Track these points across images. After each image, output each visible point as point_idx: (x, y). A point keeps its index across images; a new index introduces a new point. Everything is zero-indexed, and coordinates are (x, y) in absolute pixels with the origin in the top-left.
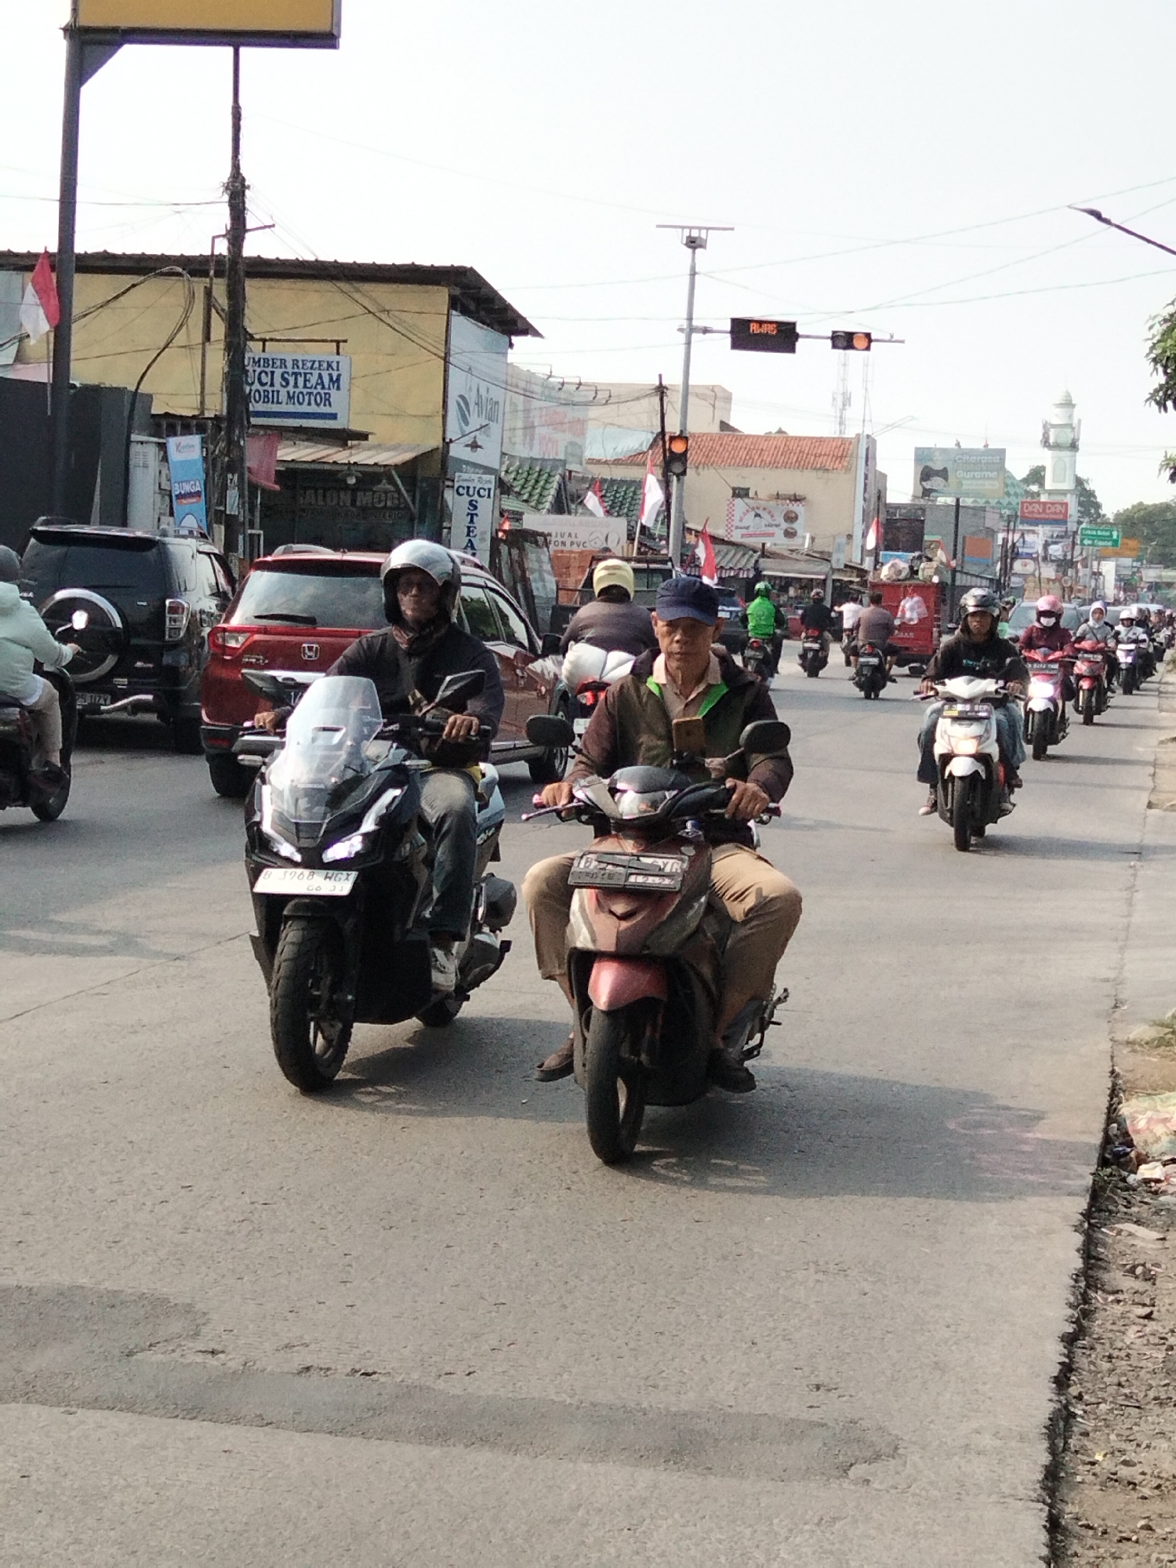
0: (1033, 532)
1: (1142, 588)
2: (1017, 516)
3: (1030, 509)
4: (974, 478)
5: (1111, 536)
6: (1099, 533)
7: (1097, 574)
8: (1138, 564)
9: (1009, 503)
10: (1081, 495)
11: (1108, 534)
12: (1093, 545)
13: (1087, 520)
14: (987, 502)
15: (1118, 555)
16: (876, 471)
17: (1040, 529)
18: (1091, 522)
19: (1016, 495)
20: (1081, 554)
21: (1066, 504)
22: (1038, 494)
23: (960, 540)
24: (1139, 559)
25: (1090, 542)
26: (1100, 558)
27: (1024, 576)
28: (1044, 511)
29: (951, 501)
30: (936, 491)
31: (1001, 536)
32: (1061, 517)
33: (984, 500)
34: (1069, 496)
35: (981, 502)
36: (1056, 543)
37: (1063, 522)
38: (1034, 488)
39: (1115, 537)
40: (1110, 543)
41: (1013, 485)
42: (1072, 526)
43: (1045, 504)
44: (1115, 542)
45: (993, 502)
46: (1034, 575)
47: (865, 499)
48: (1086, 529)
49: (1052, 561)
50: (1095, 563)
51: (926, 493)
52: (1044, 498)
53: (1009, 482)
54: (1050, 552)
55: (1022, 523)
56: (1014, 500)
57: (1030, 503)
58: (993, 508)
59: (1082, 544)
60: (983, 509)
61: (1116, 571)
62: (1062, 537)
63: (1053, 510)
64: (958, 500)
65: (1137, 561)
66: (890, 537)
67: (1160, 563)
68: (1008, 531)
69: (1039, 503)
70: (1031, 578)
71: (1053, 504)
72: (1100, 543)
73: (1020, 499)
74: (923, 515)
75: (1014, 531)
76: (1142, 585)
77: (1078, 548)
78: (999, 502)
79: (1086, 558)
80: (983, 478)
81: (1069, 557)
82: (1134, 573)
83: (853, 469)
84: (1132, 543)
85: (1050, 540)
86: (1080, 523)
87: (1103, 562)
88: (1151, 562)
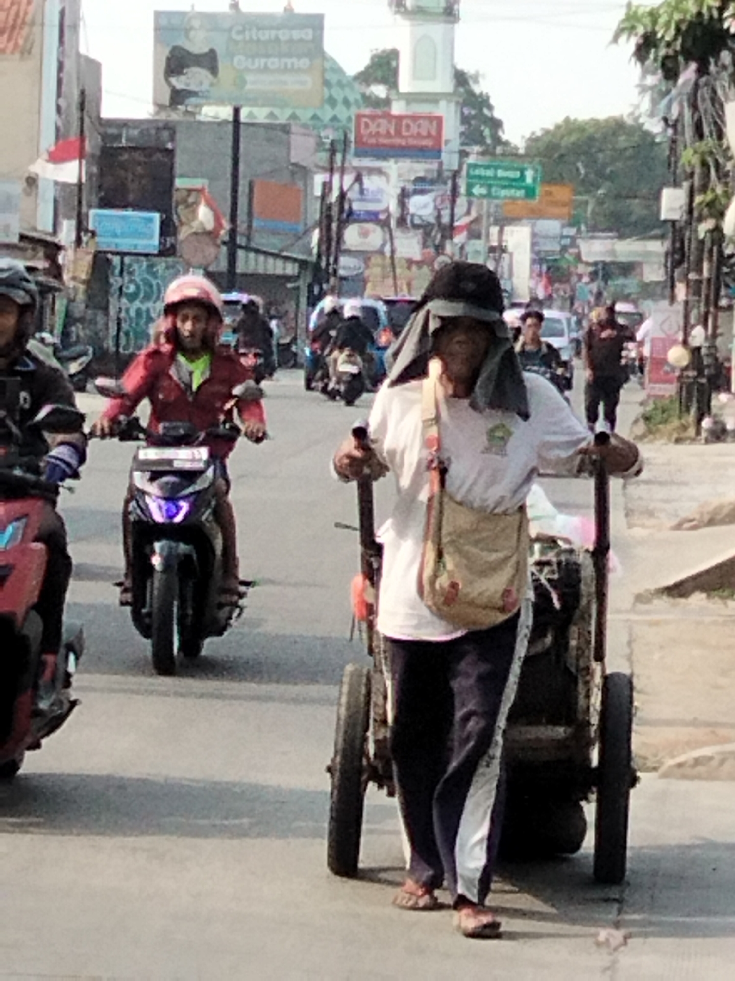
0: (380, 172)
1: (580, 277)
2: (346, 142)
3: (373, 128)
4: (265, 69)
5: (523, 177)
6: (500, 173)
7: (499, 250)
8: (572, 231)
9: (334, 119)
10: (465, 104)
11: (518, 174)
12: (489, 195)
13: (477, 148)
14: (294, 117)
15: (536, 214)
16: (78, 55)
17: (392, 166)
18: (483, 153)
19: (346, 102)
20: (468, 212)
21: (439, 120)
22: (387, 102)
23: (243, 188)
24: (574, 222)
25: (484, 191)
26: (502, 222)
27: (365, 256)
28: (398, 133)
29: (225, 113)
30: (194, 94)
31: (319, 179)
32: (428, 143)
33: (288, 112)
34: (443, 103)
35: (282, 117)
36: (422, 192)
37: (433, 152)
38: (379, 91)
39: (529, 180)
40: (520, 193)
41: (340, 84)
42: (450, 160)
43: (400, 118)
44: (530, 193)
45: (305, 115)
46: (381, 252)
47: (59, 109)
48: (475, 166)
49: (416, 227)
50: (494, 230)
51: (178, 97)
52: (398, 108)
53: (333, 78)
54: (412, 209)
55: (357, 155)
56: (342, 113)
57: (373, 118)
58: (305, 126)
59: (469, 193)
60: (285, 129)
61: (533, 244)
62: (432, 182)
63: (414, 129)
64: (237, 111)
65: (571, 225)
66: (109, 181)
67: (610, 230)
68: (331, 170)
69: (388, 116)
70: (376, 260)
71: (415, 118)
72: (504, 193)
73: (354, 111)
74: (172, 139)
75: (343, 171)
76: (581, 269)
77: (461, 201)
78: (315, 117)
79: (477, 220)
80: (285, 70)
81: (446, 220)
82: (564, 249)
83: (35, 50)
84: (562, 193)
85: (410, 187)
86: (463, 154)
87: (507, 229)
88: (594, 228)
